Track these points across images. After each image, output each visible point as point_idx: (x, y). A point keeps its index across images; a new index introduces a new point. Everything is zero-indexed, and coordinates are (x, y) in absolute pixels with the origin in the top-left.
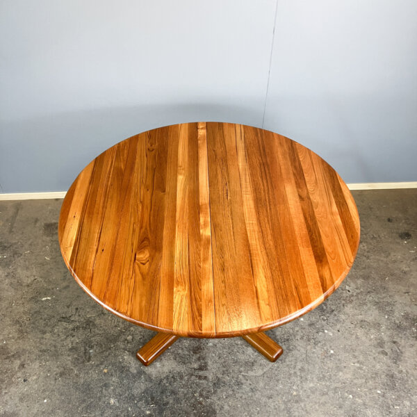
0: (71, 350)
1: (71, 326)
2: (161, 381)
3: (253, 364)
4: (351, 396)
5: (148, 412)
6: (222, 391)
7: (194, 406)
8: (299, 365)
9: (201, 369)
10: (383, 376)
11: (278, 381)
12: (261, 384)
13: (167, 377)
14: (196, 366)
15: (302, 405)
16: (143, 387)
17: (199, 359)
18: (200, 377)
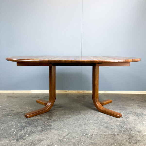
0: (3, 114)
1: (5, 111)
2: (33, 120)
3: (70, 118)
4: (107, 124)
5: (25, 125)
6: (56, 122)
7: (44, 124)
8: (88, 118)
9: (49, 118)
10: (120, 121)
11: (78, 121)
12: (72, 121)
13: (36, 119)
14: (48, 118)
15: (87, 125)
16: (26, 121)
17: (50, 117)
18: (48, 120)
